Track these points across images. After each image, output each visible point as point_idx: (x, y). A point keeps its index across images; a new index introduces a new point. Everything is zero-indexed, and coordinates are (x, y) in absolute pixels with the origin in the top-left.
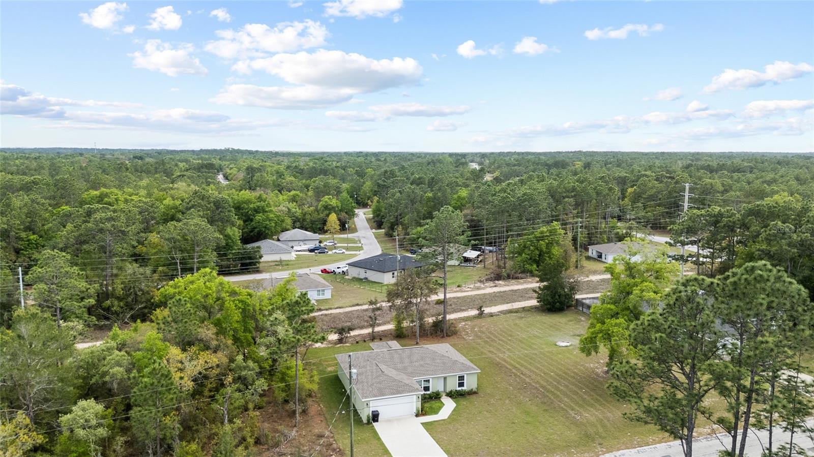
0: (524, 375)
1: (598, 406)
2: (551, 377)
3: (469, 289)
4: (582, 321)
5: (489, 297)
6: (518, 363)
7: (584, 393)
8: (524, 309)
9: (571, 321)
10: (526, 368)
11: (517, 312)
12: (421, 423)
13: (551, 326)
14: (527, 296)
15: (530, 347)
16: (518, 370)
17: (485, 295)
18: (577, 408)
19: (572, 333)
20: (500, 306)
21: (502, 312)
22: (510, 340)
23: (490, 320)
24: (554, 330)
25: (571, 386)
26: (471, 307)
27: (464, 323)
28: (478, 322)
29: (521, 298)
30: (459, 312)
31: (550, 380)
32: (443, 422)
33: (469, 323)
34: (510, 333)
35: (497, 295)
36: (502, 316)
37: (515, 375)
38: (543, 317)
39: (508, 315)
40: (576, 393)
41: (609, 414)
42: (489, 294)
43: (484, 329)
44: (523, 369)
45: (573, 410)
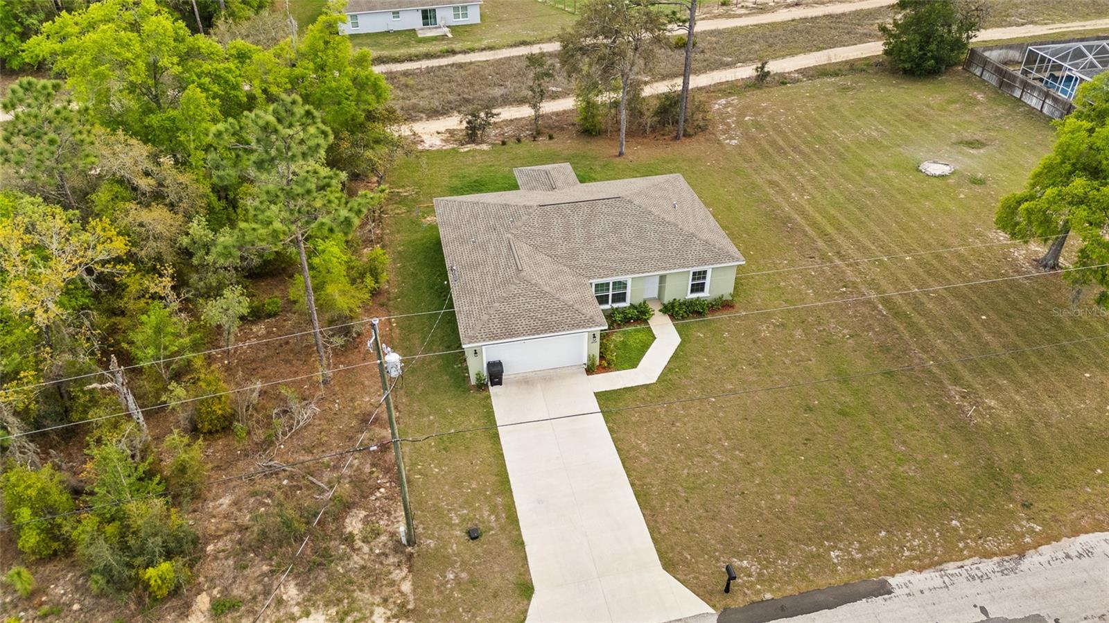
0: (842, 258)
1: (1021, 373)
2: (906, 268)
3: (743, 11)
4: (977, 103)
5: (780, 32)
6: (833, 221)
7: (983, 323)
8: (852, 67)
9: (953, 102)
10: (849, 236)
11: (837, 75)
12: (597, 395)
13: (908, 116)
14: (860, 30)
15: (862, 174)
16: (830, 241)
17: (773, 25)
18: (967, 376)
19: (954, 137)
20: (802, 56)
21: (805, 72)
22: (817, 152)
23: (777, 92)
24: (914, 124)
25: (952, 301)
26: (743, 57)
27: (723, 101)
28: (754, 96)
29: (847, 37)
30: (717, 69)
31: (904, 277)
32: (644, 391)
33: (734, 100)
34: (817, 131)
35: (800, 26)
36: (807, 83)
37: (824, 257)
38: (893, 90)
39: (817, 82)
40: (964, 325)
41: (1049, 404)
42: (784, 24)
43: (763, 119)
44: (840, 240)
45: (957, 380)
